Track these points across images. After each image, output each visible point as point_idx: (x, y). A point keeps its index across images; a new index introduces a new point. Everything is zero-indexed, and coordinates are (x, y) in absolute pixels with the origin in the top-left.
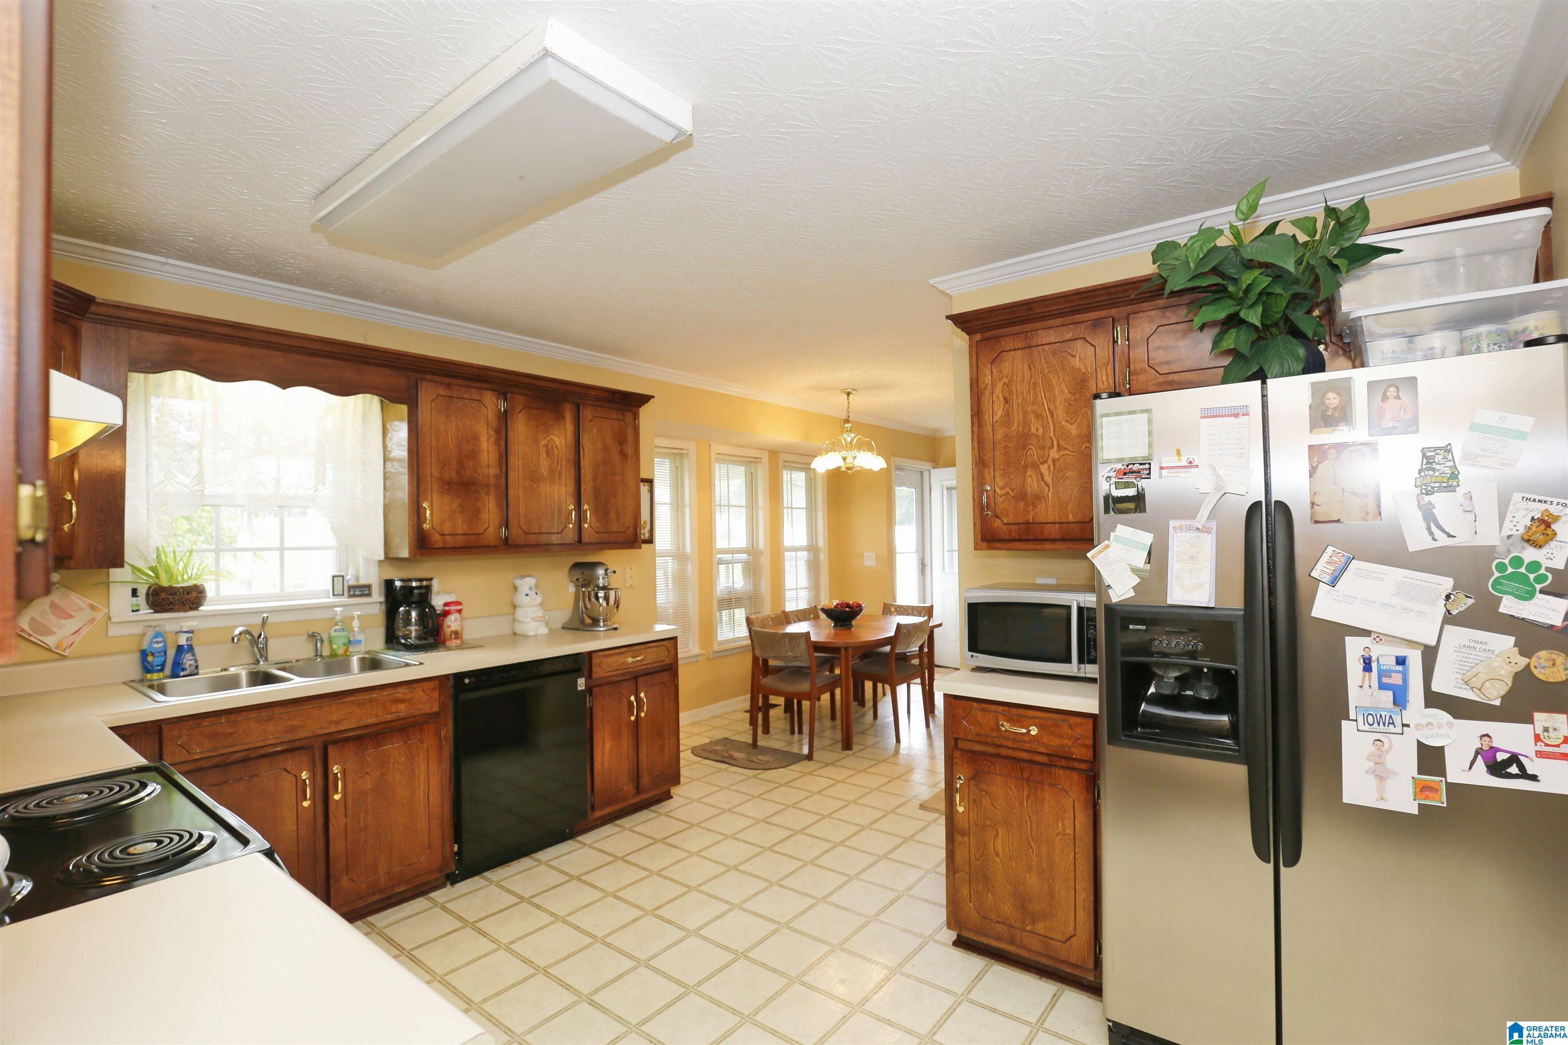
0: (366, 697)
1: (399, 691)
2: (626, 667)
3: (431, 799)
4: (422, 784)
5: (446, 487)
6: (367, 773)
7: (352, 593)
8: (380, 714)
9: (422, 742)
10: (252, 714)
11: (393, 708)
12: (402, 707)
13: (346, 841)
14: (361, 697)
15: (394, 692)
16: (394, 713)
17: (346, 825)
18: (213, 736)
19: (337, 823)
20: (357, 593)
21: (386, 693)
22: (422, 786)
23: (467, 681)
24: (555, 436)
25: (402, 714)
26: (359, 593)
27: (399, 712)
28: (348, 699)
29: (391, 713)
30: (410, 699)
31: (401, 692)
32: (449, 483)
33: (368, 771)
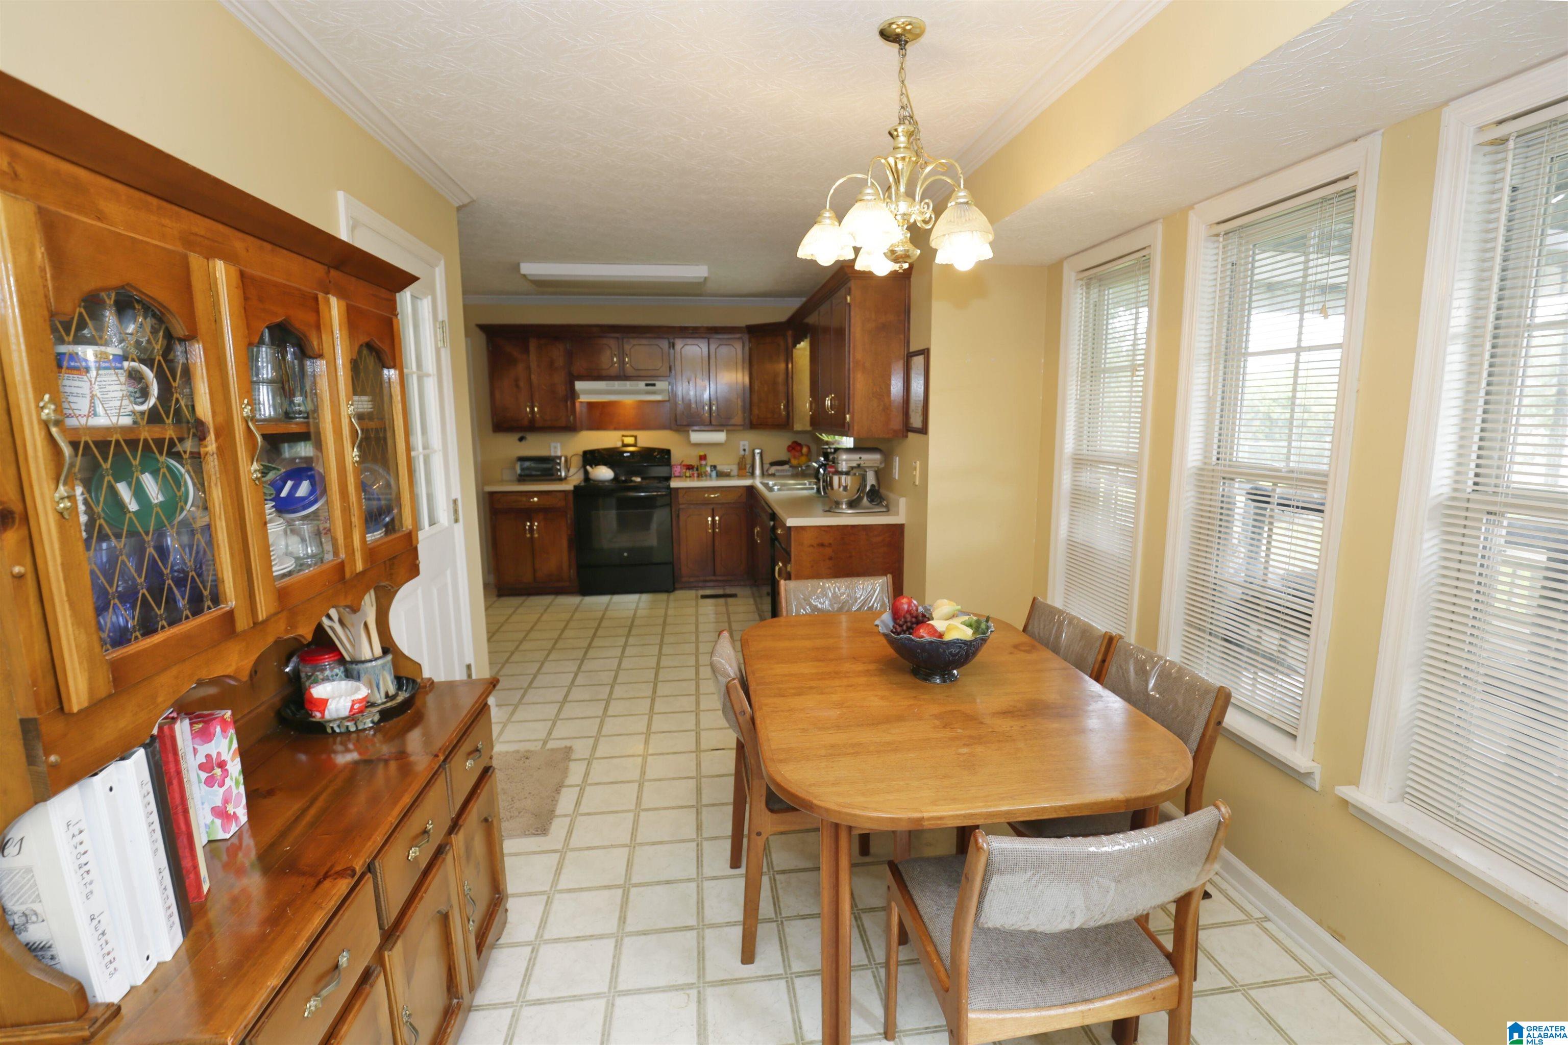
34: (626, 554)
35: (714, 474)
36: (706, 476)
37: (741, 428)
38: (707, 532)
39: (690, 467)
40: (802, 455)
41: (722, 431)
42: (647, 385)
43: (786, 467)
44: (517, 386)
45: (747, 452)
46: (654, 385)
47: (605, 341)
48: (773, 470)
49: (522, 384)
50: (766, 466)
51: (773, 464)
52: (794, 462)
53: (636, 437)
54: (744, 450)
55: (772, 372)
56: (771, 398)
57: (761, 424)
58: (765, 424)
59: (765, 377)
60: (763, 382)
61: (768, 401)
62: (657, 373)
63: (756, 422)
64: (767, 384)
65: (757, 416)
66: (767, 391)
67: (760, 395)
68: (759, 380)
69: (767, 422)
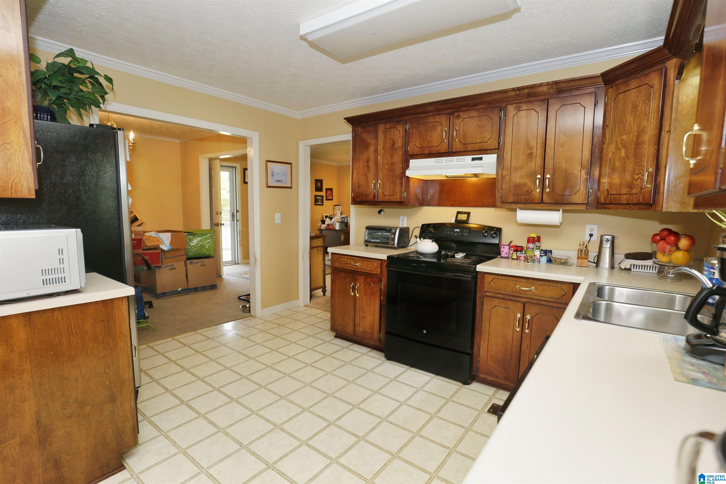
34: (425, 332)
35: (544, 259)
36: (534, 261)
37: (583, 207)
38: (514, 331)
39: (518, 249)
40: (678, 249)
41: (559, 210)
42: (473, 159)
43: (649, 263)
44: (368, 166)
45: (594, 238)
46: (481, 159)
47: (437, 118)
48: (627, 263)
49: (371, 165)
50: (619, 257)
51: (629, 256)
52: (662, 258)
53: (468, 214)
54: (591, 235)
55: (636, 129)
56: (630, 165)
57: (611, 202)
58: (617, 202)
59: (624, 137)
60: (619, 145)
61: (625, 170)
62: (485, 146)
63: (604, 200)
64: (625, 147)
65: (606, 192)
66: (624, 157)
67: (614, 163)
68: (614, 143)
69: (620, 200)
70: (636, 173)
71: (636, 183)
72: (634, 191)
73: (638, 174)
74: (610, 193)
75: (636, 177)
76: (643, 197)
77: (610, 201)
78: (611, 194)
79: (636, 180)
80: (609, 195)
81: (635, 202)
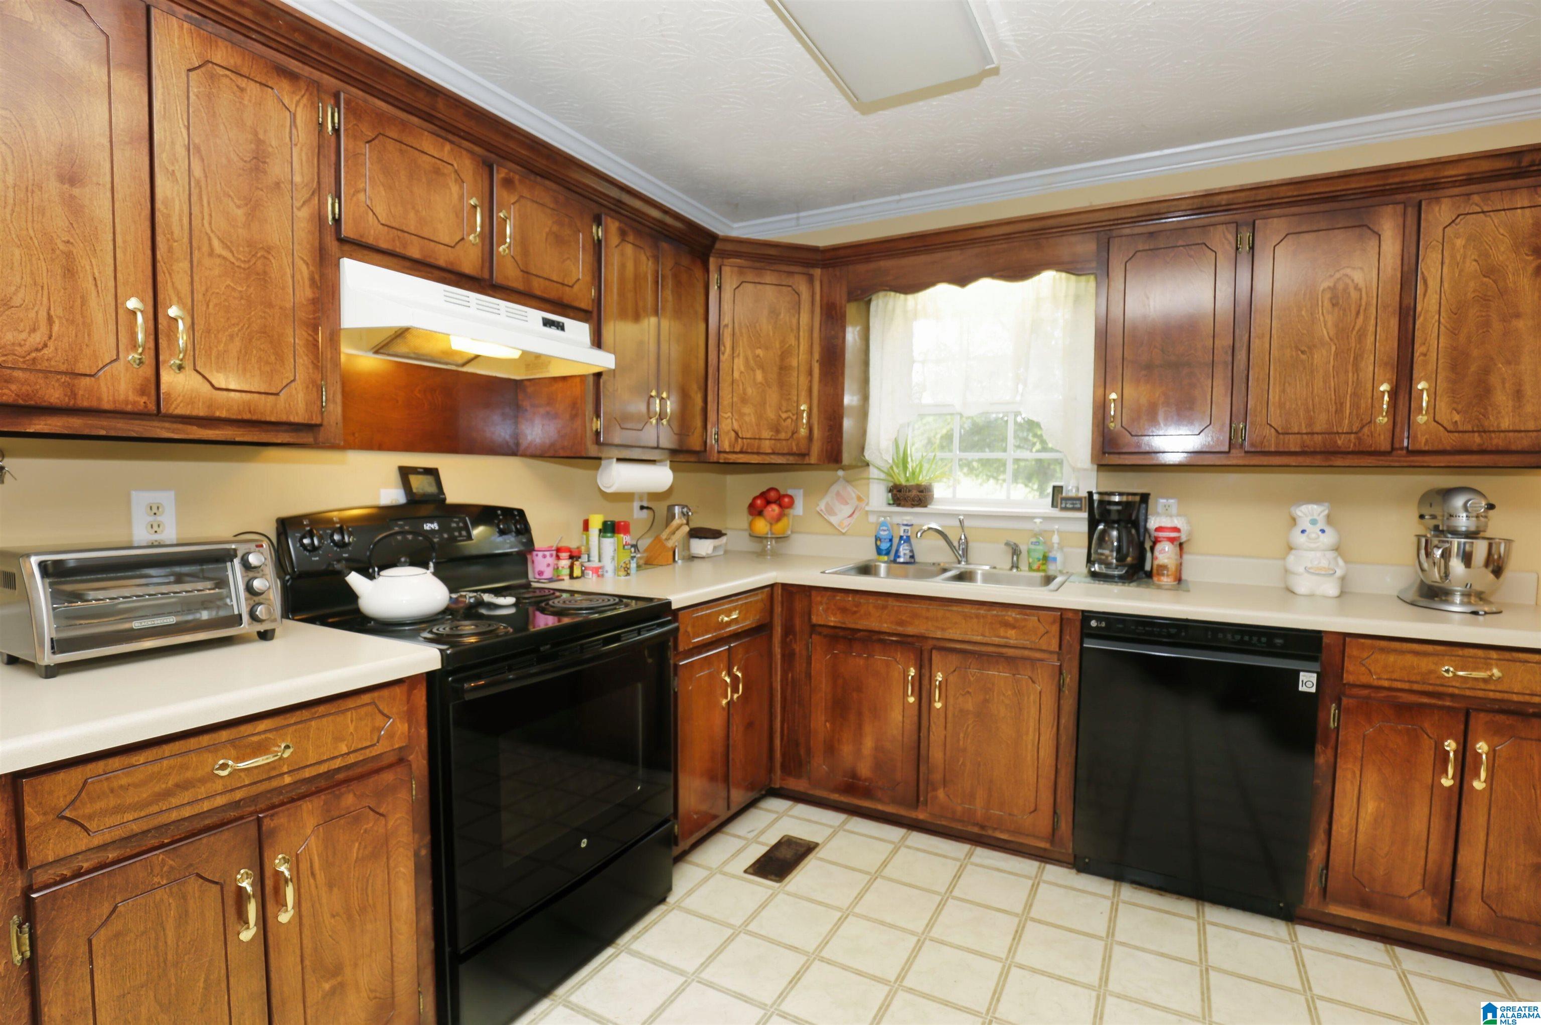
0: (973, 611)
1: (1009, 613)
2: (1438, 682)
3: (1042, 753)
4: (1031, 729)
5: (1143, 372)
6: (968, 692)
7: (1063, 505)
8: (987, 634)
9: (1034, 682)
10: (872, 600)
11: (1002, 632)
12: (1011, 633)
13: (945, 754)
14: (967, 609)
15: (1004, 613)
16: (1003, 637)
17: (945, 737)
18: (844, 610)
19: (937, 734)
20: (1069, 506)
21: (995, 612)
22: (1031, 733)
23: (1094, 623)
24: (1354, 268)
25: (1012, 642)
26: (1071, 506)
27: (1007, 638)
28: (955, 608)
29: (999, 637)
30: (1024, 627)
31: (1012, 615)
32: (1149, 367)
33: (970, 690)
41: (664, 463)
42: (547, 323)
46: (560, 327)
55: (778, 346)
56: (773, 396)
57: (744, 450)
58: (755, 450)
59: (759, 352)
60: (752, 362)
61: (765, 403)
62: (568, 296)
63: (730, 446)
64: (762, 367)
65: (733, 434)
66: (761, 383)
67: (744, 390)
68: (741, 357)
69: (759, 447)
70: (784, 409)
71: (784, 424)
72: (782, 436)
73: (786, 412)
74: (740, 435)
75: (784, 416)
76: (797, 445)
77: (742, 448)
78: (743, 438)
79: (785, 420)
80: (740, 440)
81: (786, 451)
